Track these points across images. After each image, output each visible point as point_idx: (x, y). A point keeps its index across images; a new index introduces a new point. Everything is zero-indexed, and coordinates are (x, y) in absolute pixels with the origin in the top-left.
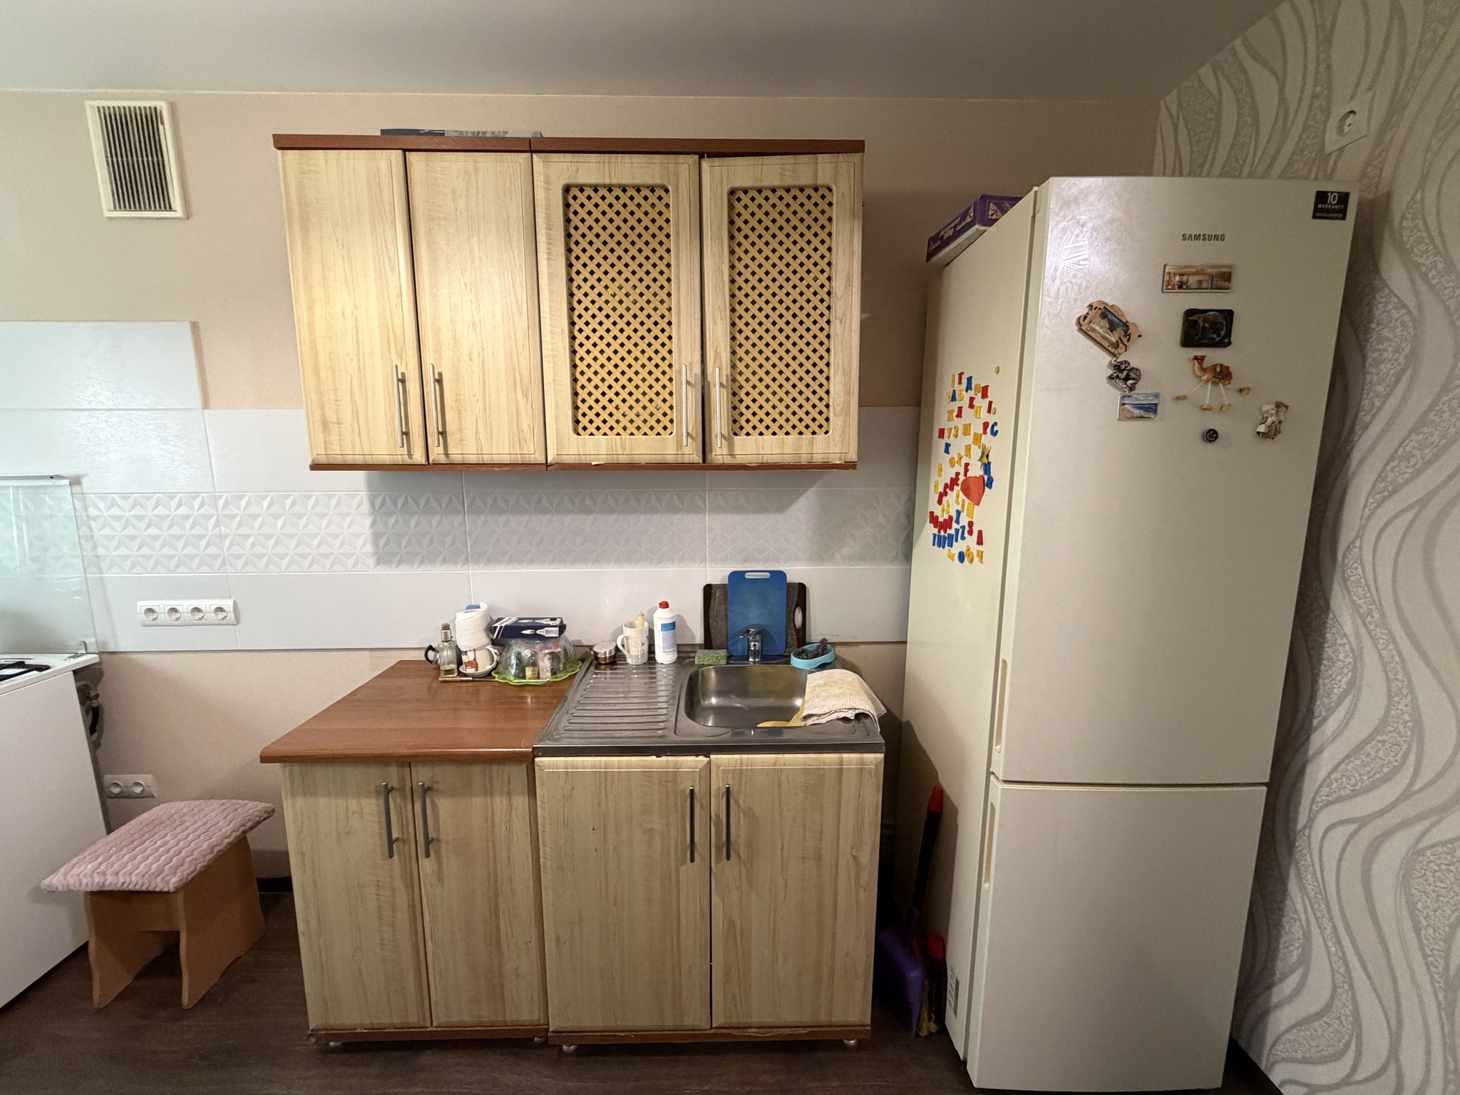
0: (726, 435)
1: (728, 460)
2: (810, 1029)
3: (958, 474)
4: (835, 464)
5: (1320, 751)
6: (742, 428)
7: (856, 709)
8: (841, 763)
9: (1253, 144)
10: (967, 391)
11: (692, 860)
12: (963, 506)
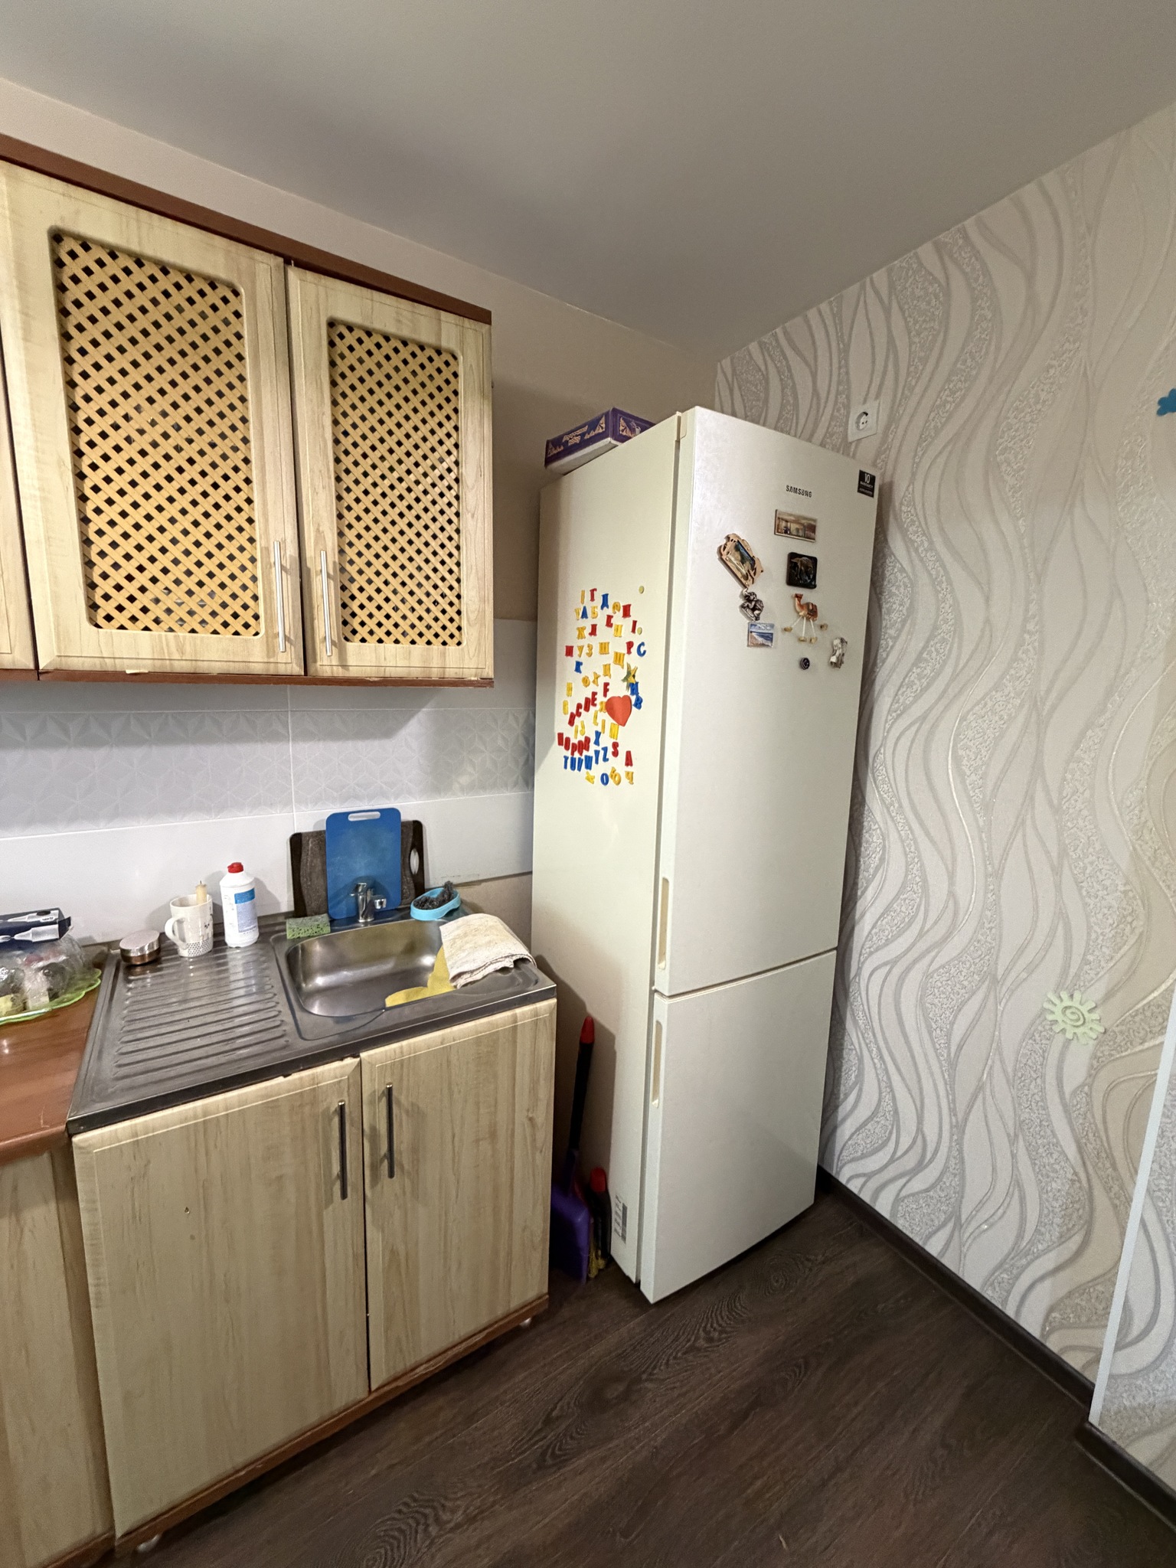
0: (336, 640)
1: (339, 672)
2: (487, 1331)
3: (594, 694)
4: (470, 681)
5: (863, 915)
6: (354, 632)
7: (513, 955)
8: (515, 1019)
9: (795, 421)
10: (602, 608)
11: (344, 1195)
12: (603, 727)
